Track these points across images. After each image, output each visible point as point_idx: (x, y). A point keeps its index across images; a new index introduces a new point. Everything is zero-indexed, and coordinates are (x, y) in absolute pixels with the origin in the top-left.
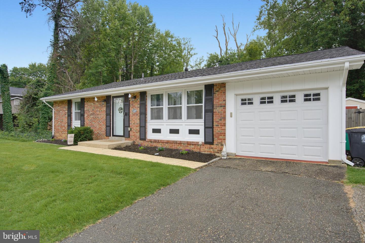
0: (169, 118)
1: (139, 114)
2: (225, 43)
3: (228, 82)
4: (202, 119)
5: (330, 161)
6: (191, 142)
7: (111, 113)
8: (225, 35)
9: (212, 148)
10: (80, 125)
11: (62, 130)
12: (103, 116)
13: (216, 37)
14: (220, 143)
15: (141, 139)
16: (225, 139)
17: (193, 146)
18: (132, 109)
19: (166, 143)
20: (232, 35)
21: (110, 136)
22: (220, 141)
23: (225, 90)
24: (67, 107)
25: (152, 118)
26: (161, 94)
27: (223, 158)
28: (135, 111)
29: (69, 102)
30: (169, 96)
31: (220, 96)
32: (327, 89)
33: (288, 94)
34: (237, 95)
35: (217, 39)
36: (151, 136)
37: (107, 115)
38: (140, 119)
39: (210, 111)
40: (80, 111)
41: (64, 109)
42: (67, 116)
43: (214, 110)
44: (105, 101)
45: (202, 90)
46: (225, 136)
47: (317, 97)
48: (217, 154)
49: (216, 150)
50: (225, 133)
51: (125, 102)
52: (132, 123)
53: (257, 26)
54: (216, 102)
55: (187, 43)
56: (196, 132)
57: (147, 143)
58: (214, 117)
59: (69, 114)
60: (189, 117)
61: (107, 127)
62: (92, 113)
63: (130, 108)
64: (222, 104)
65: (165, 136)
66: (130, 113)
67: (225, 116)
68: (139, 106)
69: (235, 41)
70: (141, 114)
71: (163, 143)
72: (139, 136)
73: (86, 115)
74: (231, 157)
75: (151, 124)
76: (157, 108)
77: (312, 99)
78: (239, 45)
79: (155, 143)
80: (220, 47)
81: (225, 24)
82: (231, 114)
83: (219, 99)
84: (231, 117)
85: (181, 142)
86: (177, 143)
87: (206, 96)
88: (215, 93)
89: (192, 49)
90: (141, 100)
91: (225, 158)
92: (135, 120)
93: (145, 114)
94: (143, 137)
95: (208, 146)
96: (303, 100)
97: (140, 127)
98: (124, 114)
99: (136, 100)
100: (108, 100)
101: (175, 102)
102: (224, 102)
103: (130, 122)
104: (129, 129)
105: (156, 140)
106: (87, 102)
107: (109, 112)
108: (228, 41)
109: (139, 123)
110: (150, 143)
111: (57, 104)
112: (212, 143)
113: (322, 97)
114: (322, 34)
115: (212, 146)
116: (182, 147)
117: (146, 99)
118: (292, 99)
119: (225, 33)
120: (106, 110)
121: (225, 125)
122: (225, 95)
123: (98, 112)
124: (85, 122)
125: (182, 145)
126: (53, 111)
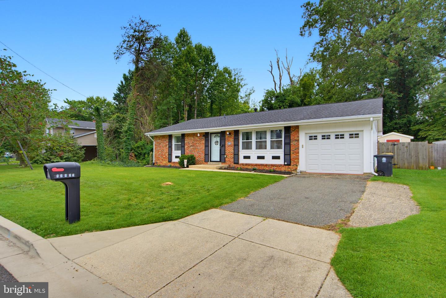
0: (256, 149)
1: (233, 146)
2: (279, 77)
3: (300, 125)
4: (282, 149)
5: (364, 173)
6: (274, 165)
7: (209, 145)
8: (279, 69)
9: (290, 168)
10: (181, 154)
11: (162, 158)
12: (203, 147)
13: (271, 71)
14: (295, 164)
15: (234, 163)
16: (298, 162)
17: (276, 167)
18: (228, 142)
19: (255, 165)
20: (286, 68)
21: (209, 162)
22: (295, 163)
23: (299, 130)
24: (168, 140)
25: (243, 149)
26: (250, 132)
27: (298, 174)
28: (229, 144)
29: (170, 137)
30: (257, 133)
31: (295, 134)
32: (363, 131)
33: (339, 134)
34: (306, 133)
35: (272, 74)
36: (242, 161)
37: (206, 146)
38: (234, 149)
39: (288, 144)
40: (181, 143)
41: (165, 142)
42: (168, 147)
43: (291, 143)
44: (204, 136)
45: (282, 130)
46: (299, 160)
47: (357, 135)
48: (293, 172)
49: (293, 169)
50: (299, 158)
51: (222, 137)
52: (227, 152)
53: (310, 60)
54: (292, 137)
55: (237, 74)
56: (278, 158)
57: (240, 166)
58: (291, 148)
59: (170, 145)
60: (272, 148)
61: (206, 156)
62: (192, 145)
63: (226, 142)
64: (296, 139)
65: (253, 160)
66: (226, 145)
67: (299, 147)
68: (233, 140)
69: (288, 75)
70: (235, 145)
71: (253, 165)
72: (233, 161)
73: (186, 147)
74: (303, 173)
75: (243, 153)
76: (246, 142)
77: (354, 137)
78: (291, 76)
79: (246, 166)
80: (274, 81)
81: (279, 58)
82: (303, 145)
83: (294, 136)
84: (303, 147)
85: (267, 164)
86: (263, 166)
87: (285, 134)
88: (291, 132)
89: (242, 79)
90: (235, 136)
91: (299, 174)
92: (230, 150)
93: (238, 145)
94: (236, 162)
95: (287, 167)
96: (349, 137)
97: (234, 154)
98: (220, 145)
99: (231, 136)
100: (207, 135)
101: (261, 137)
102: (298, 138)
103: (226, 151)
104: (225, 156)
105: (247, 164)
106: (188, 136)
107: (207, 145)
108: (281, 75)
109: (233, 152)
110: (242, 166)
111: (158, 138)
112: (290, 165)
113: (359, 135)
114: (371, 75)
115: (290, 167)
116: (267, 168)
117: (239, 135)
118: (342, 137)
119: (279, 68)
120: (205, 143)
121: (298, 153)
122: (299, 133)
123: (198, 144)
124: (185, 152)
125: (268, 166)
126: (154, 143)
